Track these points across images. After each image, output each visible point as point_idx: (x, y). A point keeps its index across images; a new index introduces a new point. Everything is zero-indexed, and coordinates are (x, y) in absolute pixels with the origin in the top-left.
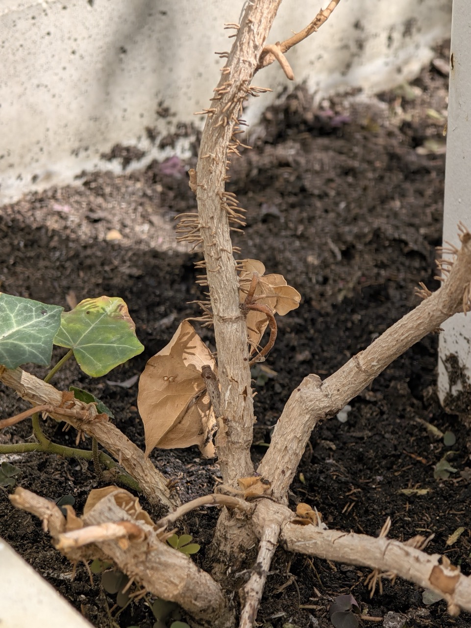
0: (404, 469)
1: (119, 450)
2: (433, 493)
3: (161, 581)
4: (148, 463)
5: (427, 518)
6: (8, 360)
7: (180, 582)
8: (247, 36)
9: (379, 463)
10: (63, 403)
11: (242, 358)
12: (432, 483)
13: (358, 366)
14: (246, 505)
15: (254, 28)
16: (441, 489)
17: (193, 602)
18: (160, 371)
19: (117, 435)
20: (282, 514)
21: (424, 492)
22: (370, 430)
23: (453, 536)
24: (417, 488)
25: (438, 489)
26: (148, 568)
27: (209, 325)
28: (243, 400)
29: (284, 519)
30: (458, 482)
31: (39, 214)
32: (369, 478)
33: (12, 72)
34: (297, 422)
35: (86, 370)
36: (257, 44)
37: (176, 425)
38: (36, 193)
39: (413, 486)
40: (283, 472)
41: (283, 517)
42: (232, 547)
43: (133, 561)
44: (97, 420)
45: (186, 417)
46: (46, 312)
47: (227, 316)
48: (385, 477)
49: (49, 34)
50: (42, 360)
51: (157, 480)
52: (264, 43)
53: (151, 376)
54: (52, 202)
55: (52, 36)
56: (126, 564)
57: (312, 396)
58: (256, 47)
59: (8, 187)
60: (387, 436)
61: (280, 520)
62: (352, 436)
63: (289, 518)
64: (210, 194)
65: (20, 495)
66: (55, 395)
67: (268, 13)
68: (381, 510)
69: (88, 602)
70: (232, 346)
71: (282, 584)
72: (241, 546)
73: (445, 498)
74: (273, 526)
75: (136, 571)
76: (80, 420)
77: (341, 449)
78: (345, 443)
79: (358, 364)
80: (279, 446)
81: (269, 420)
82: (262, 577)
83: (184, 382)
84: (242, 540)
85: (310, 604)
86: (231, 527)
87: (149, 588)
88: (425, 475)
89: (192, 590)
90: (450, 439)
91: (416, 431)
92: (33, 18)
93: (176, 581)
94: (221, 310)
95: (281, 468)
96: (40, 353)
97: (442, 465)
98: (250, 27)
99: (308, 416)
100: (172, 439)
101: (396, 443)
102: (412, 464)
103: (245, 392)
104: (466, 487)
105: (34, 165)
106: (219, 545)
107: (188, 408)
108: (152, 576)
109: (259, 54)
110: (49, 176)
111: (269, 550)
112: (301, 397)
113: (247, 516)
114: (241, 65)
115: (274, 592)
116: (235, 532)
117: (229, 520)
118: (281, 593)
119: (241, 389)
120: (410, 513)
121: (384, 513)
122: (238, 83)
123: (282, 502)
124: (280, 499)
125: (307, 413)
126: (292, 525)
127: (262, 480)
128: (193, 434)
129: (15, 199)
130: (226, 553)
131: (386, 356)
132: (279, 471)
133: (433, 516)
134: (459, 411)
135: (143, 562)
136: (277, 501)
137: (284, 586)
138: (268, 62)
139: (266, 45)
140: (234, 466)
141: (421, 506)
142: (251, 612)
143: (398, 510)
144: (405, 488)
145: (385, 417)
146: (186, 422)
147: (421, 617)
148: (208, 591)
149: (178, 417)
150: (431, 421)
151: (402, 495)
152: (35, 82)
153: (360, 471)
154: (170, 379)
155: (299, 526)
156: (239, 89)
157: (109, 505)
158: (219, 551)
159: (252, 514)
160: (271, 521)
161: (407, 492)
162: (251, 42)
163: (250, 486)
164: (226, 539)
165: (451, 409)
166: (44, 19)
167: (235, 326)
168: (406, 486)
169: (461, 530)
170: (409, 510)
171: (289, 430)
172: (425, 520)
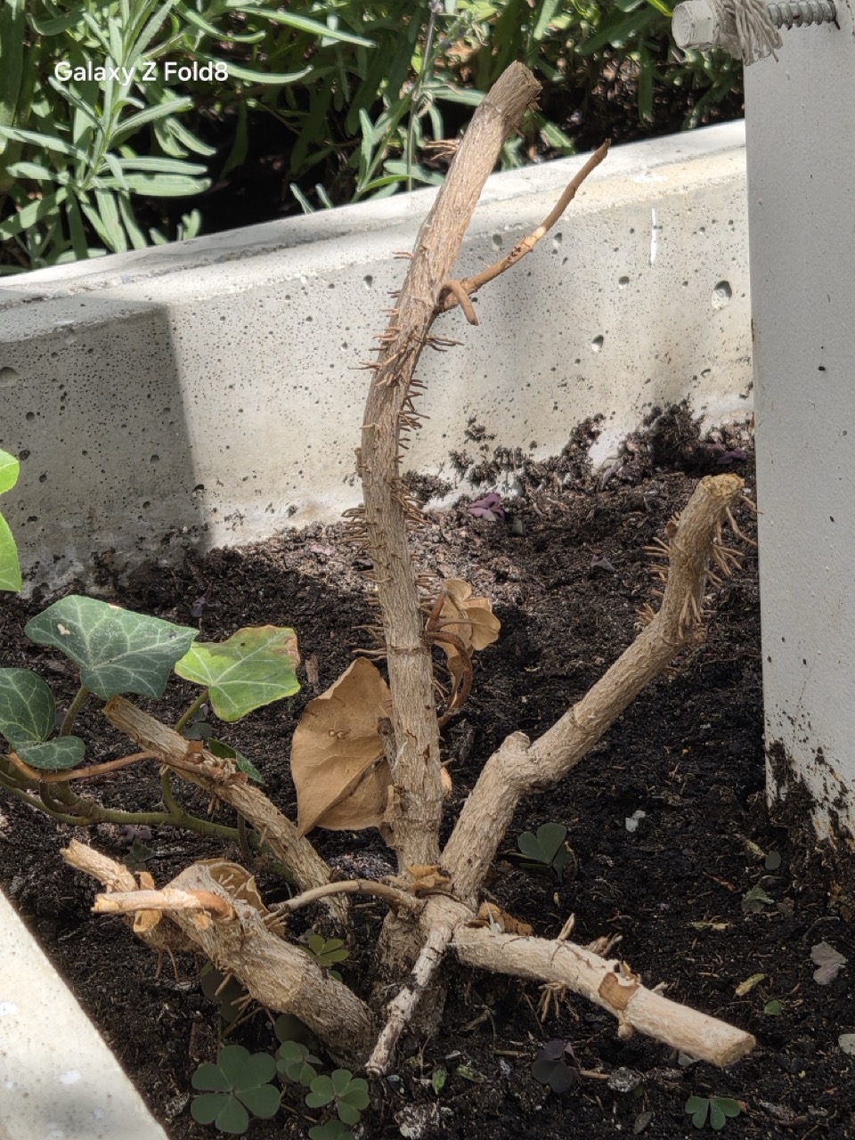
0: (701, 895)
1: (264, 825)
2: (735, 928)
3: (266, 983)
4: (306, 846)
5: (719, 960)
6: (103, 687)
7: (292, 987)
8: (420, 267)
9: (669, 887)
10: (189, 755)
11: (422, 705)
12: (736, 916)
13: (573, 721)
14: (411, 900)
15: (430, 257)
16: (746, 923)
17: (315, 1017)
18: (324, 722)
19: (263, 805)
20: (456, 913)
21: (722, 926)
22: (665, 844)
23: (745, 983)
24: (713, 922)
25: (743, 924)
26: (246, 963)
27: (382, 660)
28: (423, 763)
29: (458, 921)
30: (772, 917)
31: (291, 557)
32: (654, 906)
33: (259, 367)
34: (491, 794)
35: (220, 713)
36: (433, 278)
37: (346, 798)
38: (293, 530)
39: (709, 919)
40: (470, 861)
41: (456, 918)
42: (395, 960)
43: (224, 950)
44: (231, 781)
45: (360, 788)
46: (175, 635)
47: (401, 646)
48: (673, 905)
49: (310, 319)
50: (149, 690)
51: (317, 870)
52: (445, 278)
53: (312, 728)
54: (313, 542)
55: (314, 322)
56: (216, 955)
57: (512, 760)
58: (432, 282)
59: (255, 520)
60: (686, 852)
61: (452, 921)
62: (638, 851)
63: (465, 920)
64: (376, 479)
65: (72, 849)
66: (182, 745)
67: (448, 238)
68: (657, 948)
69: (203, 1020)
70: (408, 688)
71: (472, 1019)
72: (407, 958)
73: (752, 937)
74: (442, 929)
75: (231, 965)
76: (210, 779)
77: (620, 866)
78: (627, 859)
79: (573, 718)
80: (466, 827)
81: (530, 825)
82: (414, 993)
83: (358, 740)
84: (408, 950)
85: (511, 1050)
86: (394, 931)
87: (253, 994)
88: (728, 904)
89: (310, 1000)
90: (774, 860)
91: (726, 848)
92: (288, 297)
93: (287, 984)
94: (394, 638)
95: (467, 856)
96: (149, 681)
97: (756, 894)
98: (424, 255)
99: (506, 787)
100: (341, 818)
101: (695, 860)
102: (712, 889)
103: (427, 752)
104: (782, 922)
105: (292, 493)
106: (380, 956)
107: (364, 776)
108: (253, 974)
109: (436, 294)
110: (312, 509)
111: (430, 959)
112: (498, 761)
113: (413, 916)
114: (412, 305)
115: (461, 1029)
116: (400, 938)
117: (393, 922)
118: (471, 1032)
119: (421, 748)
120: (696, 952)
121: (660, 951)
122: (409, 330)
123: (467, 902)
124: (463, 898)
125: (504, 783)
126: (467, 929)
127: (439, 870)
128: (370, 812)
129: (264, 538)
130: (388, 967)
131: (605, 706)
132: (463, 860)
133: (727, 959)
134: (787, 823)
135: (236, 953)
136: (460, 900)
137: (475, 1022)
138: (450, 304)
139: (446, 281)
140: (411, 852)
141: (713, 944)
142: (391, 1036)
143: (681, 948)
144: (697, 921)
145: (690, 828)
146: (361, 796)
147: (667, 1079)
148: (337, 1006)
149: (348, 787)
150: (753, 839)
151: (693, 929)
152: (292, 382)
153: (643, 896)
154: (339, 735)
155: (473, 930)
156: (410, 339)
157: (199, 875)
158: (380, 964)
159: (420, 913)
160: (440, 922)
161: (698, 925)
162: (426, 275)
163: (422, 877)
164: (388, 947)
165: (778, 820)
166: (304, 299)
167: (412, 660)
168: (700, 918)
169: (760, 977)
170: (695, 948)
171: (479, 806)
172: (715, 963)
